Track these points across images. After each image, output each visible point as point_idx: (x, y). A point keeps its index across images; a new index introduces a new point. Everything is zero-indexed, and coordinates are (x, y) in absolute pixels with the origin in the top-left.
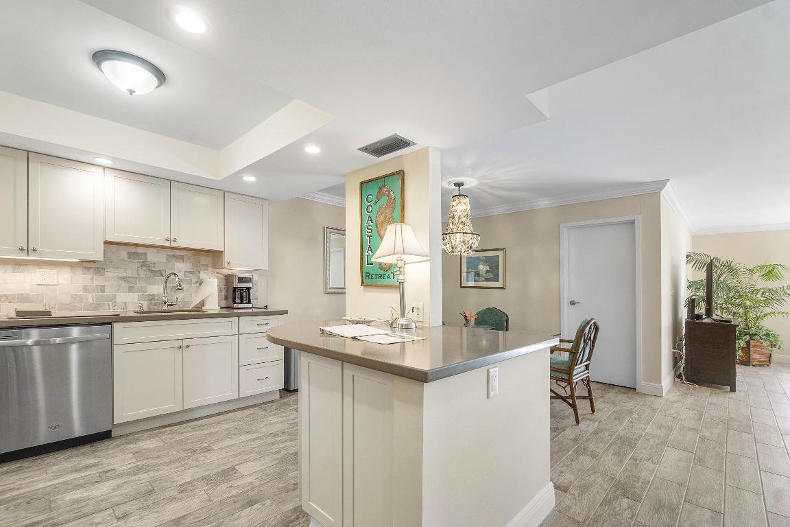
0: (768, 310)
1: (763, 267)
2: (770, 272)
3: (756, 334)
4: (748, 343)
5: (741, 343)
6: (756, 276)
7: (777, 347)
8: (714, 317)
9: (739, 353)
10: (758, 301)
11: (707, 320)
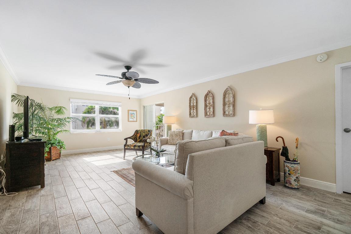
0: (59, 130)
1: (56, 107)
2: (60, 110)
3: (54, 143)
4: (50, 149)
5: (47, 149)
6: (54, 112)
7: (63, 148)
8: (30, 136)
9: (46, 155)
10: (55, 125)
11: (26, 140)
